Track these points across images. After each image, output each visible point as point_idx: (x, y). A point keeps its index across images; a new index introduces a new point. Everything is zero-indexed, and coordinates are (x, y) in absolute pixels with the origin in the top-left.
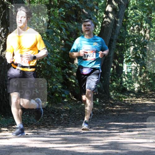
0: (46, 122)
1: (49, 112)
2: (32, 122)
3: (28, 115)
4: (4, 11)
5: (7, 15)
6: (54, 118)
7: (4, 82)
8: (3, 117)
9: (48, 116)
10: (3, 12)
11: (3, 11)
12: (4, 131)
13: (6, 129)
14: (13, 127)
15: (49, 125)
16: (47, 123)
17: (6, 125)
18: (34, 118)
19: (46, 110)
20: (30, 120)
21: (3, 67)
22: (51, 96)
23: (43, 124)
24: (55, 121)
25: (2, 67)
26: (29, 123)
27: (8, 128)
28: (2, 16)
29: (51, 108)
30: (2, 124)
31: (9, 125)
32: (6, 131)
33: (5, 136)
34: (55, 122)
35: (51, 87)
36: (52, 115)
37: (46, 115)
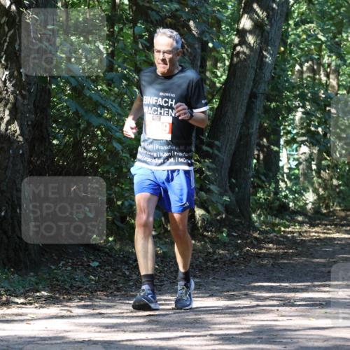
0: (111, 282)
1: (116, 260)
2: (79, 284)
3: (69, 268)
4: (12, 32)
5: (18, 42)
6: (127, 273)
7: (15, 192)
8: (13, 273)
9: (116, 270)
10: (9, 35)
11: (8, 31)
12: (17, 303)
13: (22, 300)
14: (38, 294)
15: (118, 289)
16: (112, 286)
17: (22, 291)
18: (82, 275)
19: (111, 256)
20: (74, 279)
21: (11, 159)
22: (119, 224)
23: (103, 286)
24: (130, 280)
25: (9, 158)
26: (71, 287)
27: (26, 298)
28: (6, 44)
29: (120, 250)
30: (12, 289)
31: (28, 291)
32: (22, 304)
33: (21, 315)
34: (131, 283)
35: (119, 203)
36: (125, 267)
37: (110, 268)
